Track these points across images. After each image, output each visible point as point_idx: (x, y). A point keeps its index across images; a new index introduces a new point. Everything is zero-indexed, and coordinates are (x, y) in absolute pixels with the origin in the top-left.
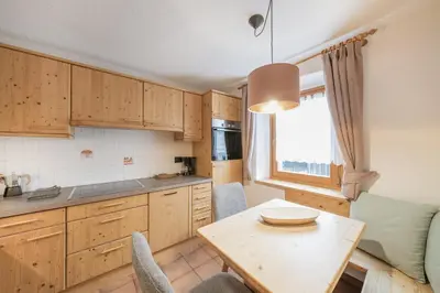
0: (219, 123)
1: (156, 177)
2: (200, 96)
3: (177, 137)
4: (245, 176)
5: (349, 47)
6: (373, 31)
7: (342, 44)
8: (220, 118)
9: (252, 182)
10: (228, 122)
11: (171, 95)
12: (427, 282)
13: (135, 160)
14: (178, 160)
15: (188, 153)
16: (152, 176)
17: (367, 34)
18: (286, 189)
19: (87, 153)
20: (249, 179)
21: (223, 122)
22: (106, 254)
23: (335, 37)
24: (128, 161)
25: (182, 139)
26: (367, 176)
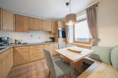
0: (60, 29)
1: (46, 42)
2: (55, 23)
3: (50, 32)
4: (67, 42)
5: (93, 7)
6: (99, 3)
7: (91, 7)
8: (60, 27)
9: (68, 44)
10: (62, 29)
11: (49, 23)
12: (111, 64)
13: (41, 38)
14: (50, 38)
15: (53, 36)
16: (45, 41)
17: (97, 4)
18: (77, 45)
19: (32, 36)
20: (68, 43)
21: (61, 29)
22: (36, 56)
23: (89, 5)
24: (40, 38)
25: (51, 33)
26: (98, 40)
